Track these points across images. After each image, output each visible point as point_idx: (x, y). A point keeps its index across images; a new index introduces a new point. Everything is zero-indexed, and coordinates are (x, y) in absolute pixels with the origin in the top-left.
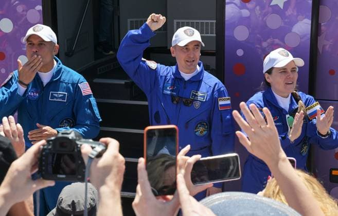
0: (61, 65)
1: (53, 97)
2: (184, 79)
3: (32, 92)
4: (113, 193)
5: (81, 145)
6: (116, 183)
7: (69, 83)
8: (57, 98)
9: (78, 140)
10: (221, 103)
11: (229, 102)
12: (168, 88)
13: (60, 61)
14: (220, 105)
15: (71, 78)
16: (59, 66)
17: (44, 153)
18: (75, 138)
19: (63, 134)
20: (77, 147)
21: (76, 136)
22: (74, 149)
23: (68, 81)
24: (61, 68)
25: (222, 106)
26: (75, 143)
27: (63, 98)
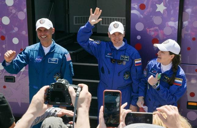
0: (55, 44)
1: (50, 61)
2: (116, 49)
3: (38, 58)
4: (85, 111)
5: (68, 87)
6: (87, 106)
7: (59, 54)
8: (52, 61)
9: (67, 85)
10: (136, 62)
11: (140, 61)
12: (108, 54)
13: (54, 41)
14: (136, 63)
15: (60, 51)
16: (53, 44)
17: (49, 91)
18: (65, 83)
19: (59, 81)
20: (66, 88)
21: (66, 82)
22: (65, 89)
23: (59, 52)
24: (55, 45)
25: (137, 63)
26: (65, 86)
27: (56, 61)
